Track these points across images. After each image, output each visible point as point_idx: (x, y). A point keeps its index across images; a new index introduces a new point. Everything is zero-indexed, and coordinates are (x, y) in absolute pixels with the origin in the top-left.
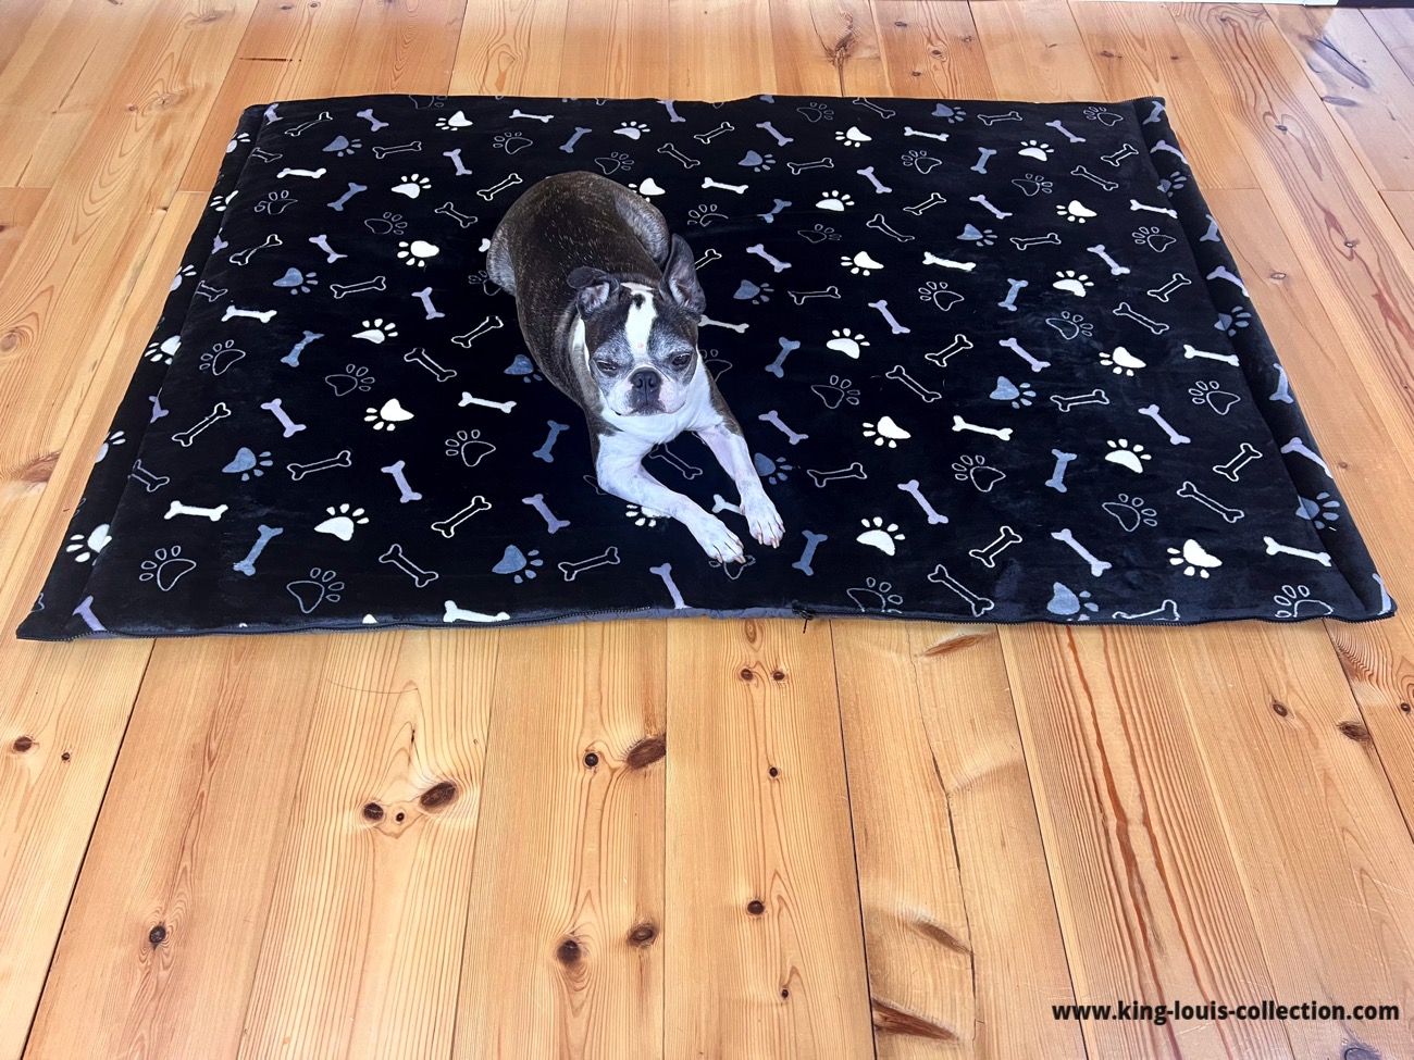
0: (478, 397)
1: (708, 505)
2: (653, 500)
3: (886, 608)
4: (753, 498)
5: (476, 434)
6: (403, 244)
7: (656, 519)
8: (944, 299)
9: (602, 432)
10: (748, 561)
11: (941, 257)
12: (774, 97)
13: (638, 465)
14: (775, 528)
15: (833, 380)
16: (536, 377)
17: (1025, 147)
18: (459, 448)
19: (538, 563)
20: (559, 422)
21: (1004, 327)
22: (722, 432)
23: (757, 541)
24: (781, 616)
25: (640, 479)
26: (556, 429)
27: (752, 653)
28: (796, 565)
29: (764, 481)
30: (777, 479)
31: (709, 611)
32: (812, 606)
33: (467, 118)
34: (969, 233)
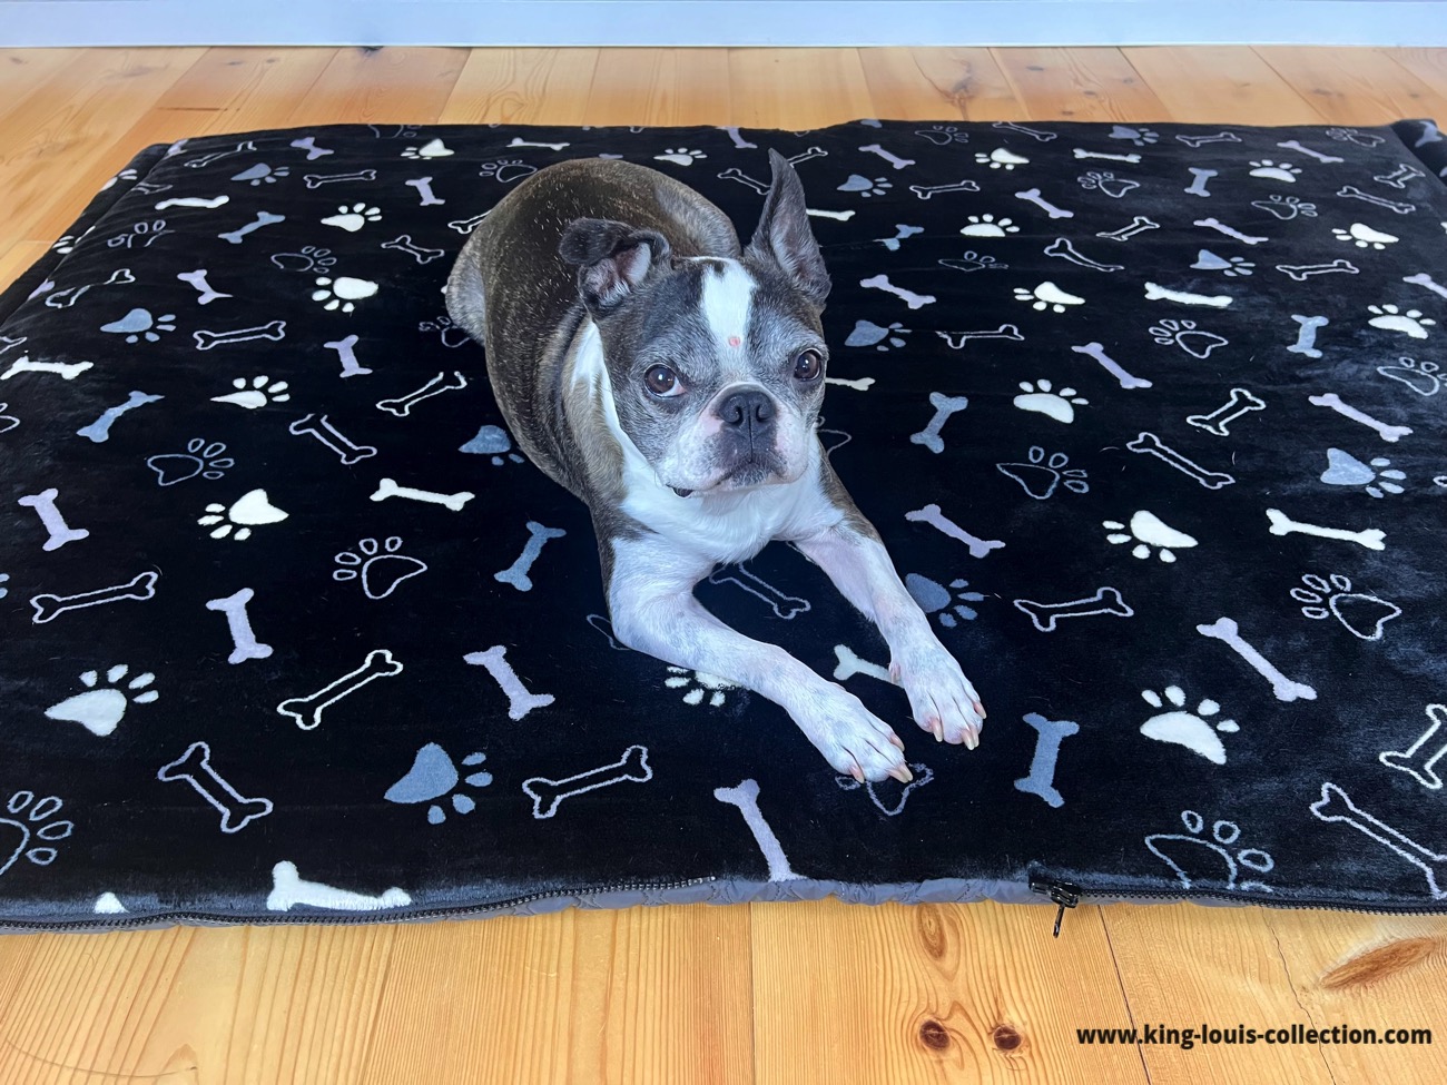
0: (407, 486)
1: (824, 666)
2: (715, 659)
3: (1238, 880)
4: (916, 650)
5: (392, 544)
6: (322, 281)
7: (725, 691)
8: (1198, 343)
9: (619, 535)
10: (917, 776)
11: (1174, 289)
12: (881, 121)
13: (686, 595)
14: (967, 708)
15: (1035, 455)
16: (514, 457)
17: (1255, 168)
18: (358, 569)
19: (482, 780)
20: (547, 525)
21: (1308, 379)
22: (843, 537)
23: (932, 736)
24: (1001, 898)
25: (689, 617)
26: (540, 535)
27: (940, 983)
28: (1022, 785)
29: (933, 619)
30: (956, 616)
31: (843, 885)
32: (1071, 876)
33: (447, 146)
34: (1204, 260)
